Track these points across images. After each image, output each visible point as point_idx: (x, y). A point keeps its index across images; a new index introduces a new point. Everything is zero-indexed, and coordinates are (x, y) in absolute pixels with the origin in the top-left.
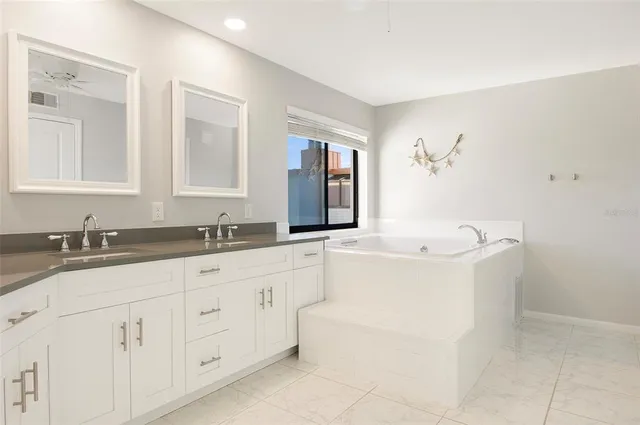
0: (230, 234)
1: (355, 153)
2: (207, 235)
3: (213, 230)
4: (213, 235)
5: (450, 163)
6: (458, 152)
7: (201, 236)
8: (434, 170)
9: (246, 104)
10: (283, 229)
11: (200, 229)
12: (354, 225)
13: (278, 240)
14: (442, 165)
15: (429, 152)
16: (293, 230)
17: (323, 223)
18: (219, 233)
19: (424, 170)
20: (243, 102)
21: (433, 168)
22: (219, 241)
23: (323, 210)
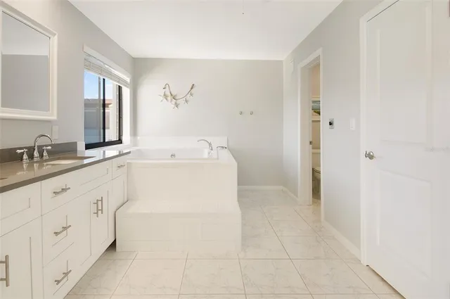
0: (45, 154)
1: (120, 88)
2: (25, 157)
3: (30, 151)
4: (31, 157)
5: (186, 101)
6: (191, 95)
7: (20, 157)
8: (177, 105)
9: (56, 37)
10: (81, 146)
11: (19, 151)
12: (120, 141)
13: (78, 156)
14: (181, 102)
15: (174, 93)
16: (88, 147)
17: (102, 141)
18: (36, 154)
19: (170, 105)
20: (55, 35)
21: (176, 103)
22: (36, 162)
23: (102, 131)
